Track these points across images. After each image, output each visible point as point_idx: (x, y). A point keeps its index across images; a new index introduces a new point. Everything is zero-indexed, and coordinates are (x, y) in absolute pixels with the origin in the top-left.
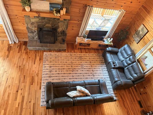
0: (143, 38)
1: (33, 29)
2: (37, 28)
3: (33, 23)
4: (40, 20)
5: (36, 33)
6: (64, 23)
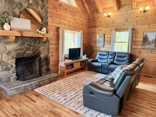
0: (105, 40)
1: (9, 62)
2: (14, 60)
3: (9, 52)
4: (18, 46)
5: (14, 68)
6: (45, 46)
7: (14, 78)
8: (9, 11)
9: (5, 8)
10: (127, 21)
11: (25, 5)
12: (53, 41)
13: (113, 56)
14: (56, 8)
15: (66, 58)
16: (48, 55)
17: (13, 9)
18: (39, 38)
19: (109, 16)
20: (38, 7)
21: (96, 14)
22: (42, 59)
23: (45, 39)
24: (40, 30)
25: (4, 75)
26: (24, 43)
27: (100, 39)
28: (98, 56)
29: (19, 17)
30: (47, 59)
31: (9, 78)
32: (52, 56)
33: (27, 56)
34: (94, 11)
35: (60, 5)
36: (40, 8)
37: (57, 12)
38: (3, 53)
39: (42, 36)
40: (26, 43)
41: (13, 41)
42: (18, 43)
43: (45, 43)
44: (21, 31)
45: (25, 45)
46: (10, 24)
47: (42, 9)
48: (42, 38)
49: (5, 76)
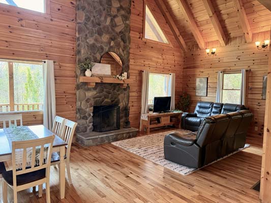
0: (208, 86)
1: (88, 110)
2: (92, 108)
3: (88, 99)
4: (97, 93)
5: (91, 117)
6: (125, 94)
7: (91, 129)
8: (91, 56)
9: (87, 53)
10: (239, 59)
11: (106, 49)
12: (134, 88)
13: (218, 109)
14: (140, 48)
15: (150, 110)
16: (128, 104)
17: (95, 54)
18: (118, 84)
19: (213, 53)
20: (119, 49)
21: (195, 50)
22: (121, 109)
23: (125, 85)
24: (121, 75)
25: (81, 124)
26: (103, 90)
27: (202, 85)
28: (197, 108)
29: (100, 62)
30: (126, 109)
31: (86, 128)
32: (133, 106)
33: (104, 104)
34: (193, 45)
35: (145, 43)
36: (121, 50)
37: (141, 53)
38: (83, 100)
39: (122, 82)
40: (105, 90)
41: (93, 88)
42: (97, 90)
43: (125, 89)
44: (101, 77)
45: (104, 93)
46: (91, 70)
47: (123, 51)
48: (122, 84)
49: (83, 125)
